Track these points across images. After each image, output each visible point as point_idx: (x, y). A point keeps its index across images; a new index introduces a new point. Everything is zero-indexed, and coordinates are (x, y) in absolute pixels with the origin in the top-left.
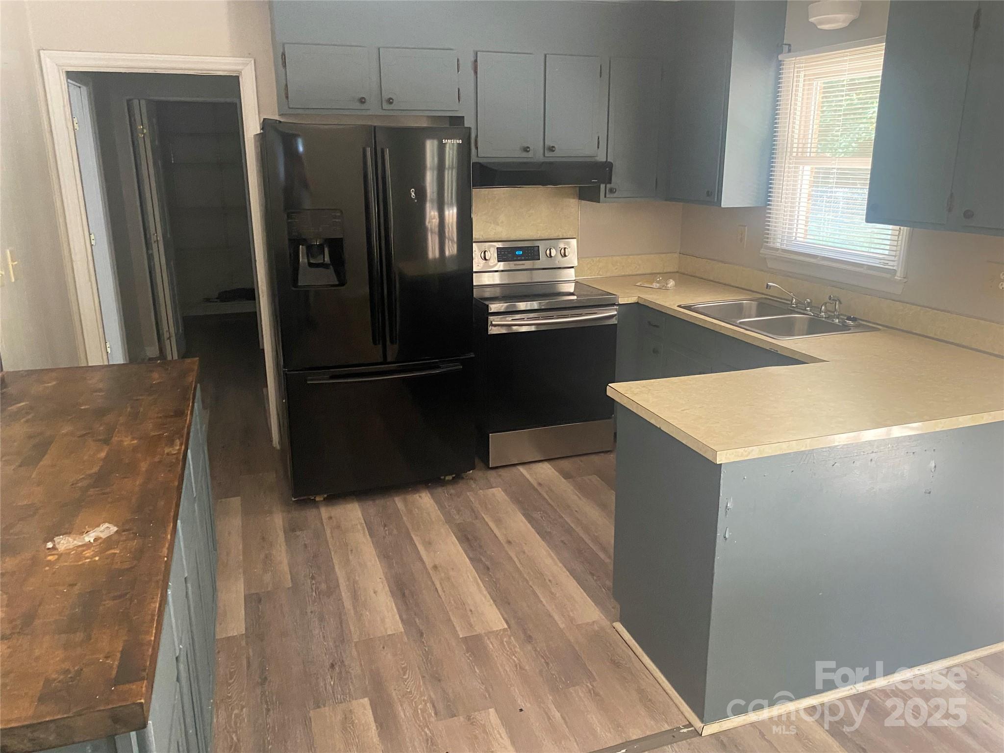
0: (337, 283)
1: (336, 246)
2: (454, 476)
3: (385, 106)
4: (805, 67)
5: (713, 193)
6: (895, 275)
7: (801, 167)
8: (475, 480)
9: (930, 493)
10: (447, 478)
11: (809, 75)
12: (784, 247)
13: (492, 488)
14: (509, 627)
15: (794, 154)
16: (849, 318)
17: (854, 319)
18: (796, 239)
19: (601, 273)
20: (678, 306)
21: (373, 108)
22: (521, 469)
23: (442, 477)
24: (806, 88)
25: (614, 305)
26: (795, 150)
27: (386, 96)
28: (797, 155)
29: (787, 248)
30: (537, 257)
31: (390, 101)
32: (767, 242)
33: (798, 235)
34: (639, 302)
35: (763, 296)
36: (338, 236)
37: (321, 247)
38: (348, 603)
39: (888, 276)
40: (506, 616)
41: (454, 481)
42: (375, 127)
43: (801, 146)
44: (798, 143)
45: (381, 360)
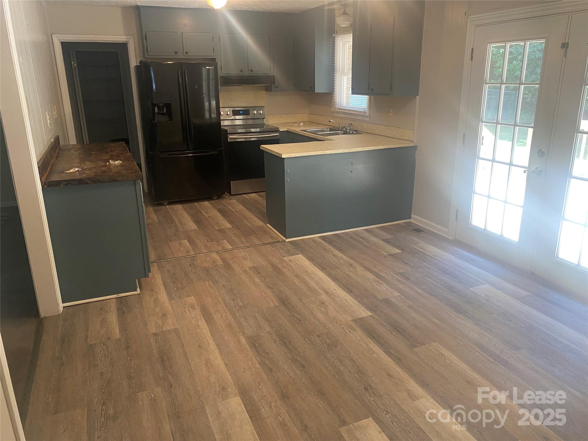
0: (169, 120)
1: (168, 106)
2: (217, 197)
3: (185, 55)
4: (341, 39)
5: (313, 87)
6: (366, 114)
7: (343, 77)
8: (225, 198)
9: (352, 172)
10: (215, 198)
11: (344, 42)
12: (339, 107)
13: (232, 200)
14: (233, 227)
15: (341, 72)
16: (354, 131)
17: (356, 131)
18: (343, 104)
19: (276, 121)
20: (300, 130)
21: (181, 56)
22: (244, 195)
23: (213, 197)
24: (343, 47)
25: (278, 131)
26: (341, 70)
27: (185, 51)
28: (342, 72)
29: (341, 108)
30: (249, 114)
31: (187, 53)
32: (334, 106)
33: (344, 102)
34: (288, 130)
35: (332, 127)
36: (169, 102)
37: (163, 107)
38: (178, 224)
39: (364, 114)
40: (232, 225)
41: (217, 199)
42: (181, 63)
43: (343, 69)
44: (342, 69)
45: (187, 149)
